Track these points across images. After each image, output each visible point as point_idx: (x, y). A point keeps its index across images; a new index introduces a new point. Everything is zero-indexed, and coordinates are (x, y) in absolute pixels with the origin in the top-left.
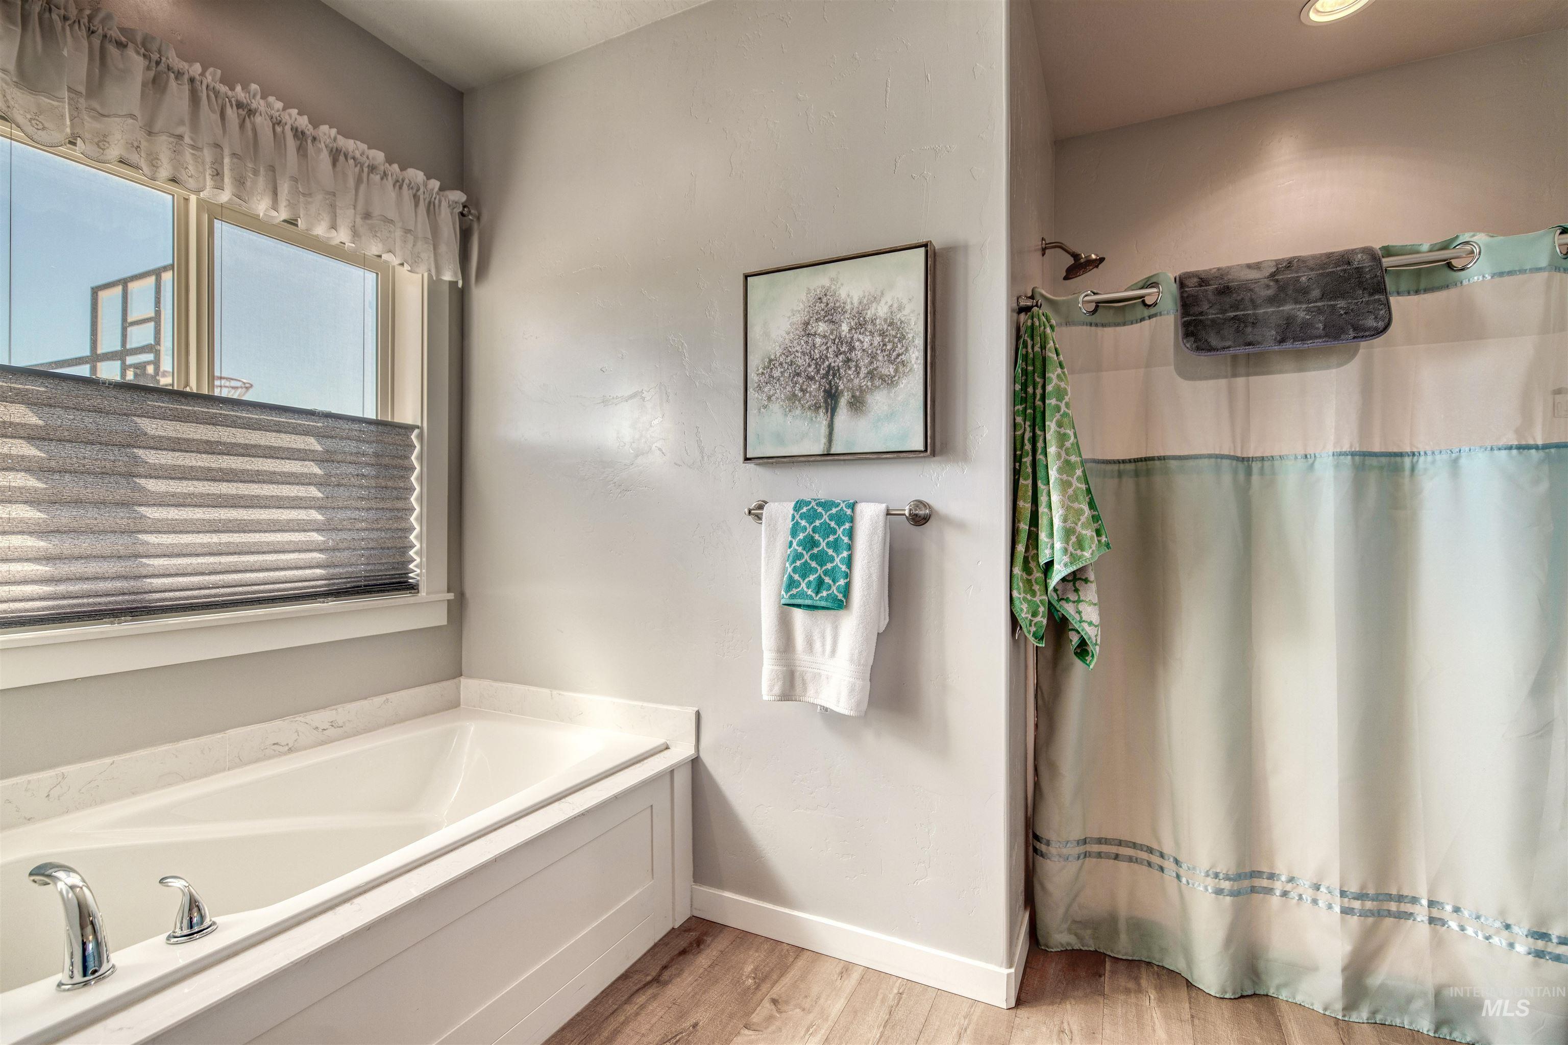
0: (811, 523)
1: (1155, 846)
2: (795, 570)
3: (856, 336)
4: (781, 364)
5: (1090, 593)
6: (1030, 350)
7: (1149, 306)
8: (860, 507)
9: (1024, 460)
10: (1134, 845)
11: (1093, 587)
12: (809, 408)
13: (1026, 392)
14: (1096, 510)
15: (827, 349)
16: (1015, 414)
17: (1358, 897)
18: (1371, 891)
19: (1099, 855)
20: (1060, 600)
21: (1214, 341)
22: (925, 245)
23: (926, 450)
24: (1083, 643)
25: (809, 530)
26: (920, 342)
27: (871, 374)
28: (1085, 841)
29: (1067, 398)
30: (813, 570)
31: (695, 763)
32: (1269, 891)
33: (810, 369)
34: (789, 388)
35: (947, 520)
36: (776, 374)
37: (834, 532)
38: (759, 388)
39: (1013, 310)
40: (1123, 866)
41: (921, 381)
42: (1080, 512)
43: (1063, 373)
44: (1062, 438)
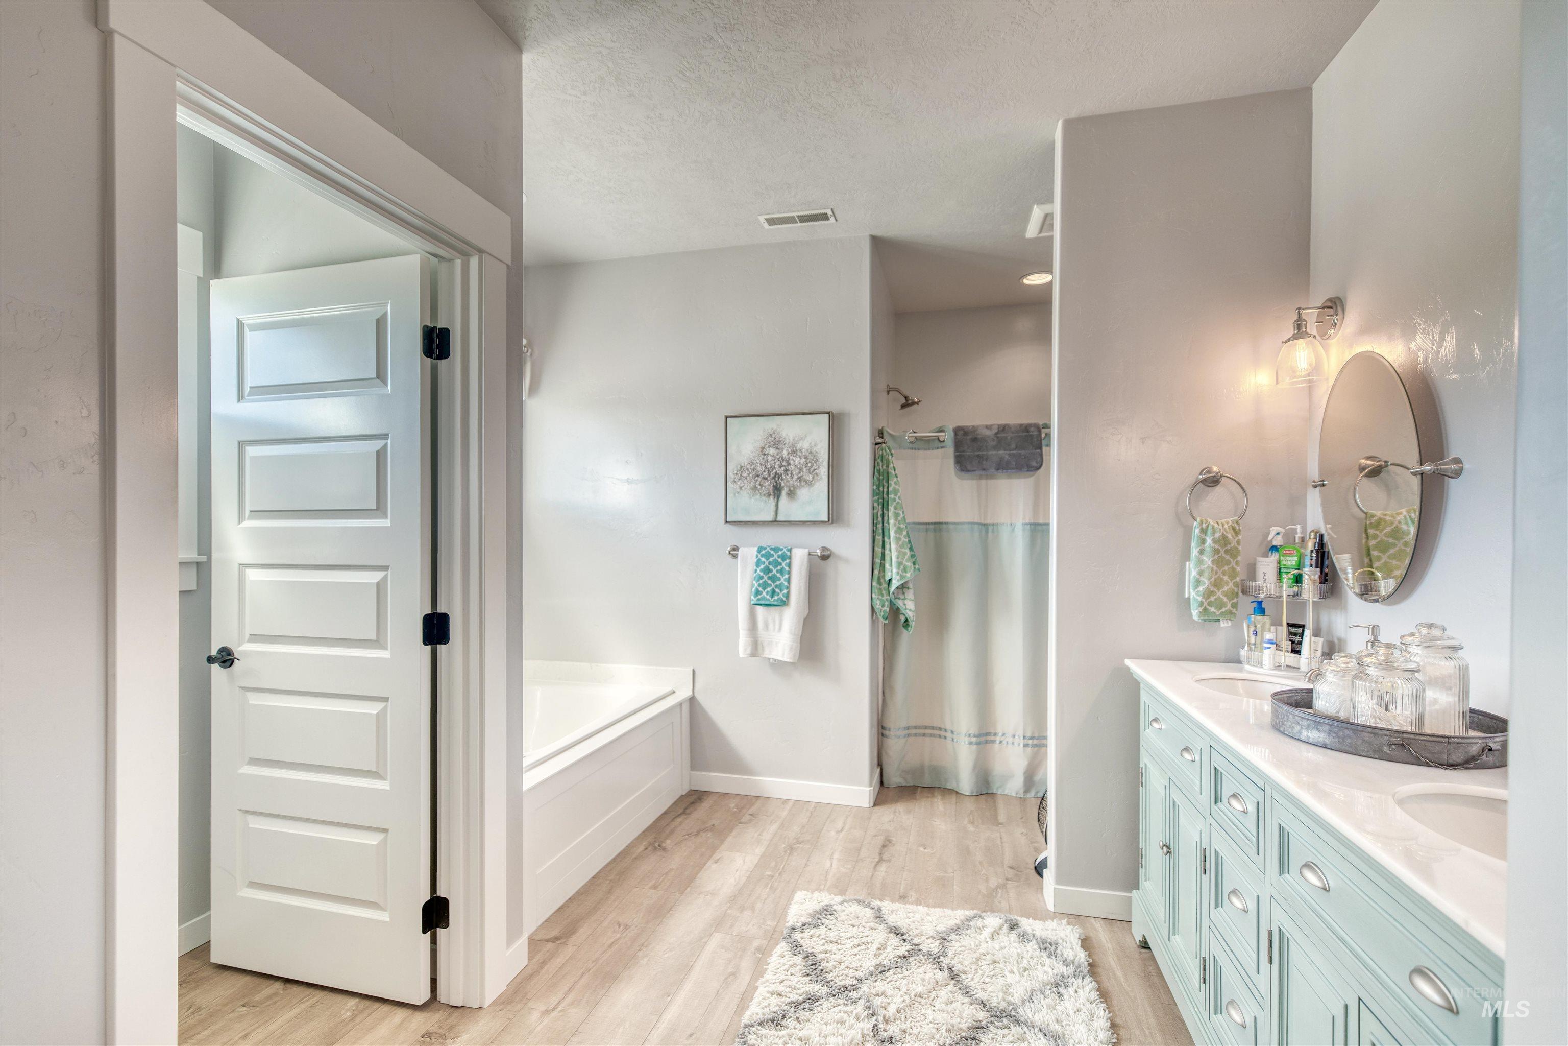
0: (767, 560)
1: (942, 727)
2: (759, 585)
3: (791, 457)
4: (748, 469)
5: (910, 594)
6: (881, 468)
7: (942, 441)
8: (794, 551)
9: (878, 526)
10: (933, 728)
11: (911, 591)
12: (765, 495)
13: (879, 490)
14: (913, 551)
15: (775, 463)
16: (873, 502)
17: (1032, 738)
18: (1036, 735)
19: (915, 735)
20: (895, 599)
21: (969, 467)
22: (829, 413)
23: (829, 520)
24: (907, 620)
25: (767, 563)
26: (826, 464)
27: (799, 478)
28: (908, 728)
29: (899, 494)
30: (769, 585)
31: (692, 700)
32: (993, 742)
33: (765, 474)
34: (752, 483)
35: (839, 558)
36: (745, 474)
37: (780, 564)
38: (735, 482)
39: (873, 444)
40: (927, 739)
41: (827, 484)
42: (905, 554)
43: (897, 480)
44: (896, 515)
